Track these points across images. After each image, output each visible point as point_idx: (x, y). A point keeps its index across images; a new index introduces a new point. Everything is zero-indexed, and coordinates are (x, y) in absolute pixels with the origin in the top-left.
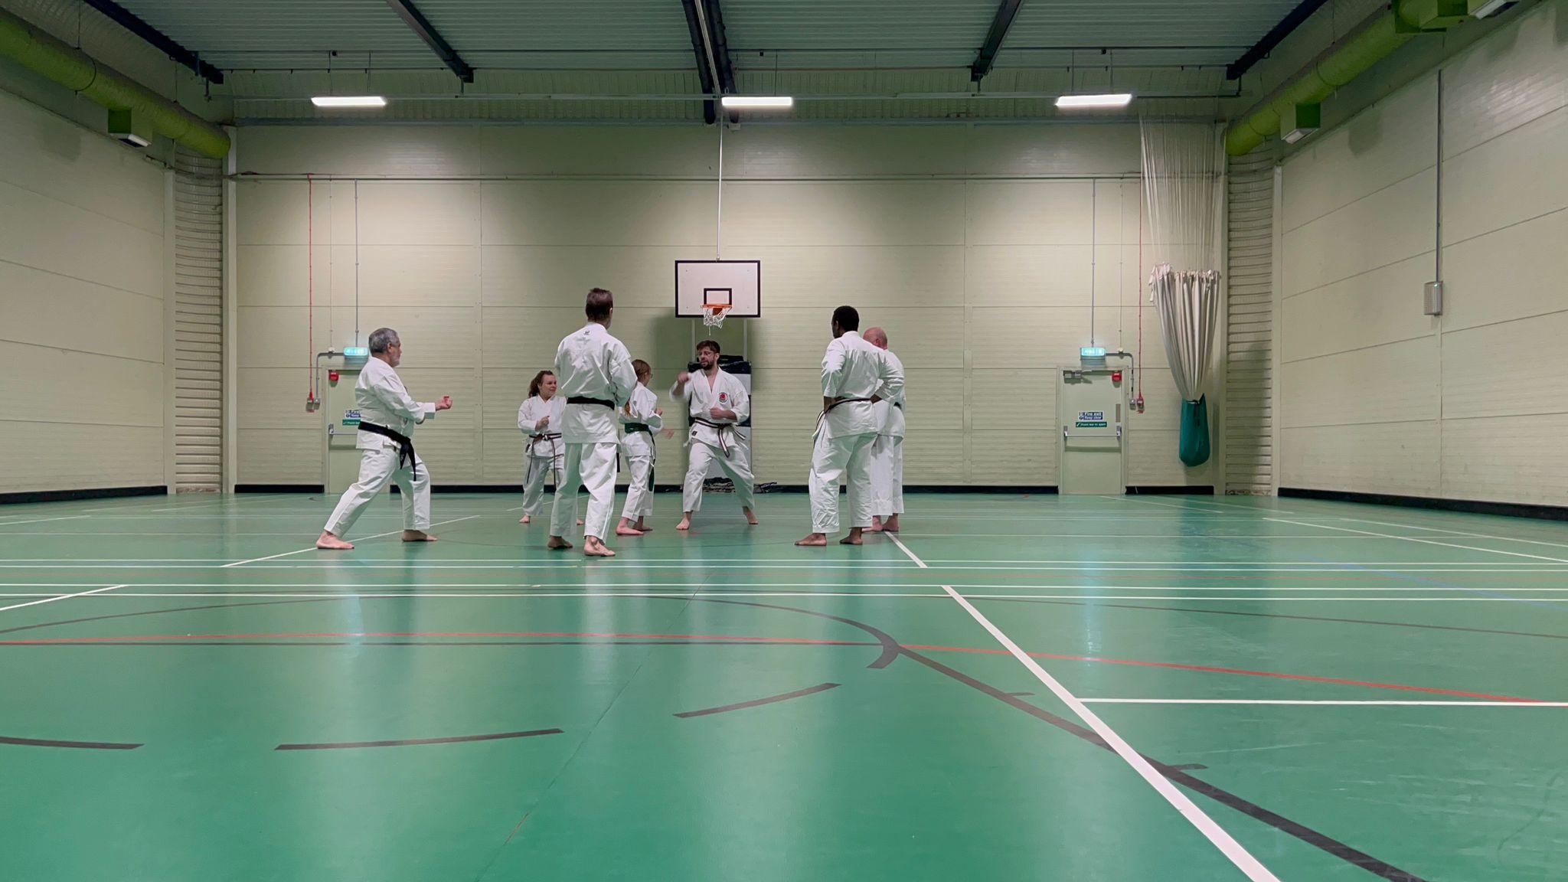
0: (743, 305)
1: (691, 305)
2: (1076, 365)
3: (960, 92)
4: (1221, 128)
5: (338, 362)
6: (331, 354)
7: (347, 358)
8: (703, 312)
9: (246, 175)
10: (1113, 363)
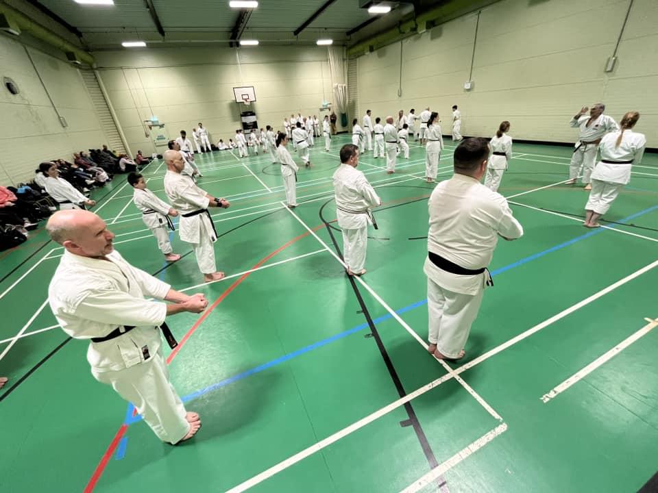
0: (252, 99)
1: (239, 100)
2: (322, 107)
3: (294, 39)
4: (345, 48)
5: (150, 123)
6: (147, 121)
7: (153, 122)
8: (242, 101)
9: (100, 68)
10: (329, 106)
